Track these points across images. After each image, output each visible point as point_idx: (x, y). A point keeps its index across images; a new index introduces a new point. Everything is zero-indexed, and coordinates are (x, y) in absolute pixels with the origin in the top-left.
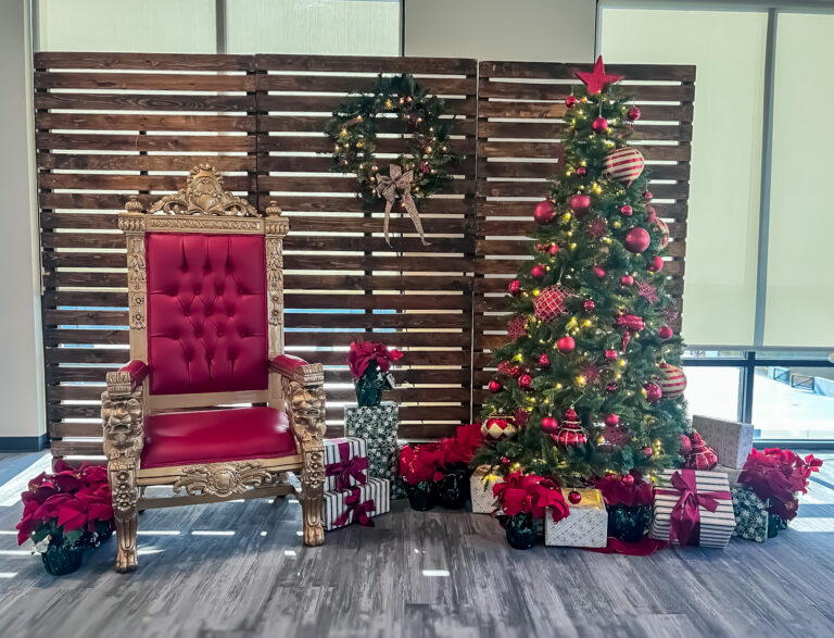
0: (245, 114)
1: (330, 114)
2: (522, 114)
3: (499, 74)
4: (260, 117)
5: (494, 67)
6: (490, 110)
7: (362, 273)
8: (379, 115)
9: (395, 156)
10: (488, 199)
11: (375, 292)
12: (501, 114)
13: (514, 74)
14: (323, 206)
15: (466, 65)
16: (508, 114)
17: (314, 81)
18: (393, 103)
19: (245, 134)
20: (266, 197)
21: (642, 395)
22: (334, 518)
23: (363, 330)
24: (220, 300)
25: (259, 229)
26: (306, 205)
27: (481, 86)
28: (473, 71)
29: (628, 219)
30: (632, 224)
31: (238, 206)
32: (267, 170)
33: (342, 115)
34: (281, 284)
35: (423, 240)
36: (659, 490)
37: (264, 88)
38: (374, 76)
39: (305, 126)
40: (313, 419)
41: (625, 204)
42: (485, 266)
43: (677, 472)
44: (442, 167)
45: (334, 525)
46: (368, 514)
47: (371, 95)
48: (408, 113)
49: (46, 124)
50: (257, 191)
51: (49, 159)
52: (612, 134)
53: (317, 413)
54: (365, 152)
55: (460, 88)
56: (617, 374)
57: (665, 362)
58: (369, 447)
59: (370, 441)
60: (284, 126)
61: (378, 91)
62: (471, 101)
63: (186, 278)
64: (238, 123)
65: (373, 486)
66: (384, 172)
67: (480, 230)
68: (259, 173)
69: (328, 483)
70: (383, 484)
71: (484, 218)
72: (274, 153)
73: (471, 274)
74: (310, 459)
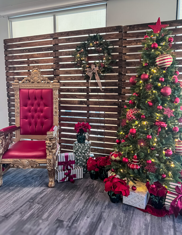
0: (52, 51)
1: (75, 50)
2: (138, 43)
3: (130, 30)
4: (56, 52)
5: (128, 27)
6: (127, 43)
7: (86, 100)
8: (89, 49)
9: (93, 62)
10: (127, 74)
11: (90, 106)
12: (131, 44)
13: (135, 29)
14: (74, 79)
15: (118, 28)
16: (133, 44)
17: (70, 39)
18: (92, 44)
19: (52, 58)
20: (58, 77)
21: (163, 153)
22: (61, 179)
23: (86, 118)
24: (39, 108)
25: (51, 87)
26: (69, 78)
27: (123, 35)
28: (121, 30)
29: (162, 83)
30: (164, 85)
31: (45, 80)
32: (58, 68)
33: (78, 49)
34: (58, 104)
35: (101, 90)
36: (169, 192)
37: (57, 43)
38: (87, 35)
39: (68, 54)
40: (50, 148)
41: (161, 77)
42: (125, 98)
43: (177, 186)
44: (109, 64)
45: (61, 181)
46: (74, 179)
47: (86, 42)
48: (97, 47)
49: (7, 59)
50: (55, 75)
51: (8, 68)
52: (160, 49)
53: (51, 147)
54: (84, 61)
55: (117, 36)
56: (154, 144)
57: (179, 140)
58: (80, 156)
59: (80, 154)
60: (62, 54)
61: (88, 41)
62: (121, 41)
63: (29, 102)
64: (51, 54)
65: (76, 170)
66: (90, 67)
67: (123, 85)
68: (56, 69)
69: (61, 167)
70: (80, 169)
71: (125, 81)
72: (60, 63)
73: (120, 100)
74: (48, 161)
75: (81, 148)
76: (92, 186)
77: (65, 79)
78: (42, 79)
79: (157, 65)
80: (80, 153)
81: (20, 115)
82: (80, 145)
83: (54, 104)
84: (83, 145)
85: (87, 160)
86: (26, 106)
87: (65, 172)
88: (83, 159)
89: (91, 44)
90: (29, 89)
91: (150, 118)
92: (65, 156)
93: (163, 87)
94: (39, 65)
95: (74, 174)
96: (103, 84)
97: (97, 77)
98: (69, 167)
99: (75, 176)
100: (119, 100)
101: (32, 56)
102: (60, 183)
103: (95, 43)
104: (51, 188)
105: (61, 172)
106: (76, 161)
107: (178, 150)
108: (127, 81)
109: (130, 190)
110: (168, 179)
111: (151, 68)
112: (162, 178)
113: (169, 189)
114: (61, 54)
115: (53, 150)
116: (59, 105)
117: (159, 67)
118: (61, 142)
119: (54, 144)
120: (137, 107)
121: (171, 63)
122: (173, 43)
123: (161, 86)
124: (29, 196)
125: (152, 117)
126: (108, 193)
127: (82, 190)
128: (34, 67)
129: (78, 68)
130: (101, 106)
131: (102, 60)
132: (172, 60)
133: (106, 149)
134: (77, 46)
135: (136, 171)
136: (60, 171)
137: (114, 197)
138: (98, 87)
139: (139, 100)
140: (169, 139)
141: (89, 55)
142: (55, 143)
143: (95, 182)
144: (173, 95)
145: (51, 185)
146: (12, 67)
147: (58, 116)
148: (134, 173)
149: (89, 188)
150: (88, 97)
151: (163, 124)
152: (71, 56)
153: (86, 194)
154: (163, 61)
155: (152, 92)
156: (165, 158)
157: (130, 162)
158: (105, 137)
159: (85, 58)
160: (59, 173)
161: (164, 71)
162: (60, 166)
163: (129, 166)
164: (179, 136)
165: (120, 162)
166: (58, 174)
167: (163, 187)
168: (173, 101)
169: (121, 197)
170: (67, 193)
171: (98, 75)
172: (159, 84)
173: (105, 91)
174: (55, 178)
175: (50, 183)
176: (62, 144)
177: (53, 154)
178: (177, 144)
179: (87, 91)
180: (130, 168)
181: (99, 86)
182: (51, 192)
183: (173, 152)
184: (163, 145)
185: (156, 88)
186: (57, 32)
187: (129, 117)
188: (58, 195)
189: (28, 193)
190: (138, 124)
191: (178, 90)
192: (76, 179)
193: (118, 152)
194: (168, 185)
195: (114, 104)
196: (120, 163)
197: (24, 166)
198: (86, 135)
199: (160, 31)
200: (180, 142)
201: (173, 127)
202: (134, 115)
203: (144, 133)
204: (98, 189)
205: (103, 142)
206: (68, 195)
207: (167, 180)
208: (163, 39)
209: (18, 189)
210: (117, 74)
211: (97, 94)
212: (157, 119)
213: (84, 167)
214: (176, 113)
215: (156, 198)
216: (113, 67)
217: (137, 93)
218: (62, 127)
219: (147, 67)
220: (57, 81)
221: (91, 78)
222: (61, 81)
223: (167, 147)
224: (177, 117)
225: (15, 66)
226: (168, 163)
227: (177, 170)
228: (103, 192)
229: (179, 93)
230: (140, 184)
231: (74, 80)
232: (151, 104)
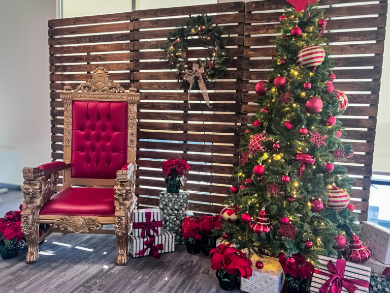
0: (129, 41)
1: (166, 39)
2: (270, 31)
3: (257, 8)
4: (135, 42)
5: (254, 4)
6: (251, 30)
7: (182, 122)
8: (189, 38)
9: (196, 59)
10: (250, 81)
11: (189, 132)
12: (258, 32)
13: (265, 8)
14: (163, 87)
15: (238, 6)
16: (261, 32)
17: (159, 22)
18: (195, 30)
19: (129, 52)
20: (137, 83)
21: (308, 206)
22: (138, 251)
23: (182, 152)
24: (104, 134)
25: (125, 99)
26: (155, 86)
27: (246, 17)
28: (242, 9)
29: (308, 91)
30: (310, 95)
31: (115, 88)
32: (137, 69)
33: (172, 38)
34: (135, 127)
35: (208, 105)
36: (317, 271)
37: (136, 28)
38: (188, 16)
39: (155, 46)
40: (121, 199)
41: (307, 81)
42: (247, 120)
43: (330, 260)
44: (222, 64)
45: (137, 255)
46: (159, 252)
47: (185, 27)
48: (203, 35)
49: (52, 52)
50: (133, 79)
51: (53, 68)
52: (306, 37)
53: (123, 196)
54: (181, 57)
55: (235, 19)
56: (293, 190)
57: (335, 185)
58: (170, 215)
59: (170, 211)
60: (145, 46)
61: (188, 25)
62: (241, 26)
63: (88, 123)
64: (126, 46)
65: (164, 237)
66: (190, 68)
67: (244, 99)
68: (134, 71)
69: (138, 232)
70: (171, 236)
71: (248, 92)
72: (141, 61)
73: (239, 124)
74: (117, 220)
75: (172, 202)
76: (189, 264)
77: (148, 87)
78: (110, 85)
79: (300, 62)
80: (171, 209)
81: (72, 144)
82: (171, 196)
83: (129, 128)
84: (176, 196)
85: (181, 221)
86: (82, 130)
87: (146, 239)
88: (175, 219)
90: (88, 102)
91: (288, 149)
92: (146, 213)
93: (309, 99)
94: (105, 64)
95: (160, 243)
96: (212, 96)
97: (202, 84)
98: (152, 232)
99: (161, 247)
100: (238, 124)
101: (95, 49)
102: (136, 257)
103: (199, 29)
104: (121, 265)
105: (138, 240)
106: (163, 223)
107: (332, 201)
108: (250, 92)
109: (254, 267)
110: (316, 248)
111: (289, 67)
112: (305, 247)
113: (318, 266)
114: (143, 45)
115: (125, 202)
116: (138, 130)
117: (304, 65)
118: (139, 192)
119: (128, 192)
120: (266, 131)
121: (322, 60)
122: (325, 32)
123: (306, 96)
124: (84, 277)
125: (291, 146)
126: (217, 274)
127: (173, 270)
128: (97, 66)
129: (170, 69)
130: (206, 133)
131: (211, 56)
132: (324, 55)
133: (214, 204)
134: (171, 34)
135: (263, 235)
136: (137, 238)
137: (226, 280)
138: (203, 102)
139: (270, 120)
140: (318, 183)
141: (189, 49)
142: (130, 190)
143: (194, 258)
144: (325, 111)
145: (122, 260)
146: (61, 66)
147: (136, 149)
148: (260, 239)
149: (184, 266)
150: (186, 117)
151: (309, 158)
152: (159, 50)
153: (179, 275)
155: (291, 106)
156: (311, 215)
157: (253, 222)
158: (213, 184)
159: (182, 53)
160: (135, 241)
161: (311, 74)
162: (137, 230)
163: (252, 228)
164: (334, 180)
165: (237, 222)
166: (132, 244)
167: (307, 262)
168: (326, 122)
169: (238, 281)
170: (149, 275)
171: (203, 81)
172: (303, 94)
173: (215, 107)
174: (128, 250)
175: (119, 258)
176: (140, 196)
177: (126, 208)
178: (331, 192)
179: (184, 107)
180: (253, 230)
181: (204, 100)
182: (121, 271)
183: (324, 205)
184: (308, 192)
185: (298, 99)
186: (137, 10)
187: (253, 147)
188: (133, 276)
189: (82, 273)
190: (268, 158)
191: (333, 104)
192: (163, 251)
193: (235, 205)
194: (315, 258)
195: (229, 129)
196: (237, 225)
197: (77, 228)
198: (181, 179)
199: (305, 9)
200: (336, 189)
201: (324, 164)
202: (263, 143)
203: (276, 173)
204: (200, 268)
205: (209, 194)
206: (149, 277)
207: (314, 251)
208: (310, 22)
209: (65, 266)
210: (235, 80)
211: (200, 112)
212: (299, 151)
213: (176, 232)
214: (330, 142)
215: (295, 281)
216: (229, 69)
217: (267, 109)
218: (142, 168)
219: (285, 66)
220: (135, 89)
221: (191, 86)
222: (141, 91)
223: (314, 196)
224: (331, 148)
225: (66, 64)
226: (316, 223)
227: (330, 234)
228: (208, 273)
229: (335, 109)
230: (269, 259)
231: (163, 89)
232: (290, 126)
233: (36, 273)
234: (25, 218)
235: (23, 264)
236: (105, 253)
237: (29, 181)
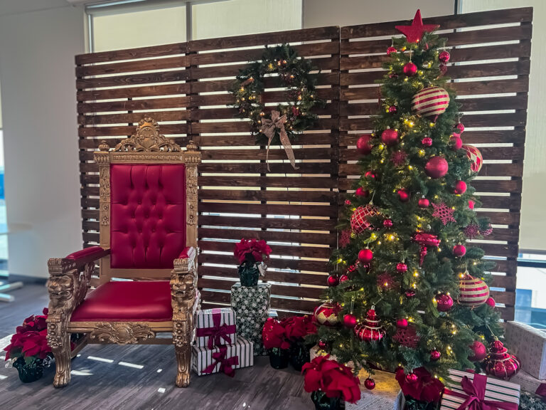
0: (184, 82)
1: (234, 78)
2: (374, 65)
3: (356, 35)
4: (192, 83)
5: (352, 30)
6: (349, 64)
7: (259, 189)
8: (266, 76)
9: (275, 104)
10: (349, 132)
11: (268, 203)
12: (357, 66)
13: (367, 33)
14: (231, 142)
15: (330, 32)
16: (363, 66)
17: (225, 56)
18: (274, 66)
19: (184, 95)
20: (197, 137)
21: (432, 304)
22: (204, 367)
23: (260, 229)
24: (153, 208)
25: (181, 159)
26: (221, 141)
27: (341, 47)
28: (335, 36)
29: (428, 149)
30: (432, 154)
31: (168, 146)
32: (196, 119)
33: (242, 77)
34: (196, 198)
35: (294, 166)
36: (447, 390)
37: (195, 64)
38: (263, 47)
39: (219, 87)
40: (180, 297)
41: (426, 136)
42: (346, 184)
43: (466, 377)
44: (310, 110)
45: (204, 372)
46: (233, 367)
47: (260, 61)
48: (284, 72)
49: (81, 99)
50: (191, 133)
51: (83, 119)
52: (423, 76)
53: (182, 293)
54: (255, 102)
55: (326, 48)
56: (412, 283)
57: (468, 274)
58: (246, 316)
59: (246, 311)
60: (207, 88)
61: (263, 59)
62: (336, 58)
63: (133, 194)
64: (180, 88)
65: (238, 346)
66: (268, 116)
67: (342, 156)
68: (192, 121)
69: (203, 341)
70: (248, 345)
71: (346, 147)
72: (202, 108)
73: (336, 190)
74: (175, 326)
75: (248, 298)
76: (274, 383)
77: (212, 142)
78: (160, 141)
79: (416, 110)
80: (247, 308)
81: (111, 223)
82: (246, 290)
83: (188, 200)
84: (253, 290)
85: (262, 324)
86: (124, 202)
87: (214, 351)
88: (253, 322)
89: (271, 66)
90: (132, 165)
91: (404, 227)
92: (213, 315)
93: (430, 159)
94: (153, 113)
95: (233, 355)
96: (298, 154)
97: (284, 138)
98: (222, 341)
99: (235, 360)
100: (334, 190)
101: (139, 92)
102: (202, 376)
103: (279, 64)
104: (182, 387)
105: (204, 352)
106: (237, 327)
107: (465, 296)
108: (349, 147)
109: (362, 387)
110: (445, 360)
111: (402, 117)
112: (431, 358)
113: (449, 384)
114: (205, 87)
115: (186, 301)
116: (199, 200)
117: (422, 114)
118: (202, 285)
119: (189, 288)
120: (373, 202)
121: (446, 106)
122: (449, 64)
123: (426, 155)
124: (134, 405)
125: (407, 223)
126: (312, 397)
127: (252, 392)
128: (143, 116)
129: (242, 118)
130: (292, 203)
131: (296, 100)
132: (448, 99)
133: (305, 299)
134: (241, 71)
135: (374, 344)
136: (202, 349)
137: (325, 405)
138: (286, 161)
139: (379, 188)
140: (446, 272)
141: (266, 90)
142: (191, 285)
143: (281, 374)
144: (452, 175)
145: (183, 380)
146: (93, 116)
147: (197, 227)
148: (369, 349)
149: (267, 386)
150: (264, 182)
151: (432, 238)
152: (226, 92)
153: (262, 399)
154: (428, 103)
155: (406, 169)
156: (437, 314)
157: (359, 326)
158: (303, 272)
159: (257, 96)
160: (200, 353)
161: (432, 124)
162: (202, 338)
163: (359, 334)
164: (466, 267)
165: (337, 325)
166: (197, 357)
167: (434, 379)
168: (454, 189)
169: (341, 406)
170: (220, 399)
171: (286, 134)
172: (422, 152)
173: (302, 168)
174: (191, 365)
175: (180, 377)
176: (204, 289)
177: (187, 309)
178: (463, 284)
179: (262, 168)
180: (359, 337)
181: (288, 159)
182: (182, 396)
183: (455, 301)
184: (433, 285)
185: (415, 160)
186: (193, 39)
187: (357, 224)
188: (199, 402)
189: (130, 399)
190: (377, 240)
191: (462, 165)
192: (238, 366)
193: (334, 303)
194: (445, 375)
195: (323, 197)
196: (338, 330)
197: (121, 338)
198: (260, 266)
199: (421, 38)
200: (471, 279)
201: (453, 246)
202: (369, 220)
203: (389, 259)
204: (289, 388)
205: (297, 285)
206: (221, 404)
207: (442, 364)
208: (428, 56)
209: (107, 390)
210: (329, 131)
211: (283, 175)
212: (419, 229)
213: (255, 340)
214: (460, 216)
215: (419, 405)
216: (320, 117)
217: (373, 173)
218: (205, 252)
219: (396, 115)
220: (195, 147)
221: (270, 141)
222: (203, 148)
223: (441, 289)
224: (462, 224)
225: (98, 114)
226: (444, 326)
227: (464, 341)
228: (300, 396)
229: (465, 170)
230: (382, 375)
231: (232, 145)
232: (405, 196)
233: (68, 401)
234: (53, 327)
235: (49, 389)
236: (159, 371)
237: (57, 276)
